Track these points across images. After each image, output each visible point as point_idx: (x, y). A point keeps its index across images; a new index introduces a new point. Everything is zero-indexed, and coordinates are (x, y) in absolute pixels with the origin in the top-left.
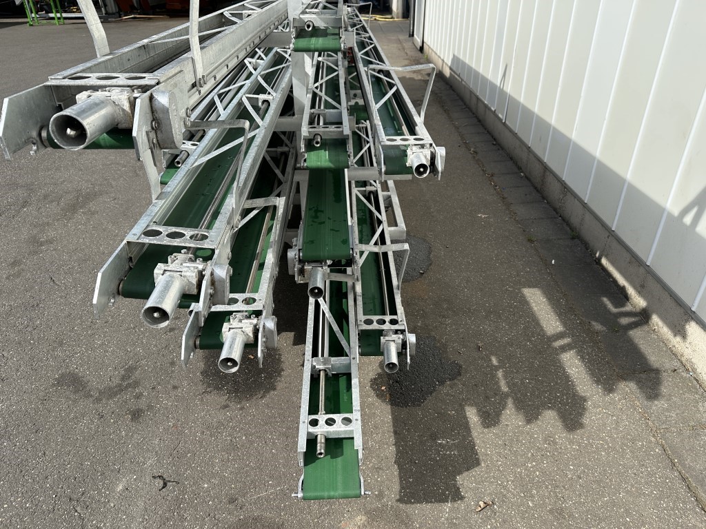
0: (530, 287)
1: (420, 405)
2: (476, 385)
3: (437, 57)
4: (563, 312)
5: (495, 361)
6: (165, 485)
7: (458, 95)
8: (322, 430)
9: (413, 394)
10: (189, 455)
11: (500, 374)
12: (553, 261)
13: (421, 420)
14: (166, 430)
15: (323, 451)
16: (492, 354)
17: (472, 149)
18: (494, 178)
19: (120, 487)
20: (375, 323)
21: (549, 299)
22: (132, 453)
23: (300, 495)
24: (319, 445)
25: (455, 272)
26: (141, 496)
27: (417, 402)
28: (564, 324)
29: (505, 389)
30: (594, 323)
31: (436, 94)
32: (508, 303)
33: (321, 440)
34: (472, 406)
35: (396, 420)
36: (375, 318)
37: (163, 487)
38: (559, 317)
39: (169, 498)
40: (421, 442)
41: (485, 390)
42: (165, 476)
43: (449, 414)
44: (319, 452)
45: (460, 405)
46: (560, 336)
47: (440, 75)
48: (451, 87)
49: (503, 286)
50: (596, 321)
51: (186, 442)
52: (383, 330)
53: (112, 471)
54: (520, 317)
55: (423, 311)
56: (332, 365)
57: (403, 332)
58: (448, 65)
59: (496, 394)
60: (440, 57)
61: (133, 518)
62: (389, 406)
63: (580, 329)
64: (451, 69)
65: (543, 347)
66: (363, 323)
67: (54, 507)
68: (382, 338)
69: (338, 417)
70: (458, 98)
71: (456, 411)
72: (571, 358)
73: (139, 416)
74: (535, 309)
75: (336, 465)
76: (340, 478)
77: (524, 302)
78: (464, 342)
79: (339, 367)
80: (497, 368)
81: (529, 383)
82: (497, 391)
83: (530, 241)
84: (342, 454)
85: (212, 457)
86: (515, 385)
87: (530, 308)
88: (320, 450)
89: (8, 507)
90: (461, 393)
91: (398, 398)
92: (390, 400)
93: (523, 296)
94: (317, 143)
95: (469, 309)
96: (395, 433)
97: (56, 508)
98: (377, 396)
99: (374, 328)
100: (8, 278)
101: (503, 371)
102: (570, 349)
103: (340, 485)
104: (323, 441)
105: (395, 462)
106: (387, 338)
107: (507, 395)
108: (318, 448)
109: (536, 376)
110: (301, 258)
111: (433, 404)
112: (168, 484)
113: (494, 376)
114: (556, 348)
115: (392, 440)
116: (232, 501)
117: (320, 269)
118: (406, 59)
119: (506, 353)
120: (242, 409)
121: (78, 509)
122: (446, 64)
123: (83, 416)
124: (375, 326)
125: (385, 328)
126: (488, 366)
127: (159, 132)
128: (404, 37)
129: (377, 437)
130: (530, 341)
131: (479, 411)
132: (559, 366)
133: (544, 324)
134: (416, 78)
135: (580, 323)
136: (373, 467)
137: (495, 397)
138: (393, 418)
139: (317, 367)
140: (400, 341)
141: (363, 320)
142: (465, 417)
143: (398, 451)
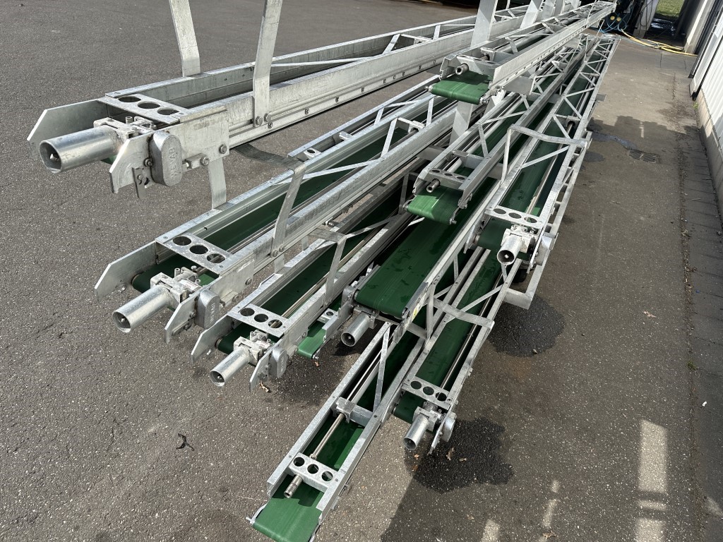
0: (653, 421)
1: (442, 493)
2: (516, 502)
3: (706, 110)
4: (677, 467)
5: (555, 487)
6: (183, 446)
7: (709, 162)
8: (302, 472)
9: (442, 478)
10: (215, 430)
11: (552, 504)
12: (705, 403)
13: (434, 508)
14: (213, 398)
15: (290, 493)
16: (556, 477)
17: (686, 231)
18: (693, 274)
19: (152, 430)
20: (421, 389)
21: (669, 446)
22: (176, 405)
23: (252, 521)
24: (291, 485)
25: (573, 367)
26: (161, 446)
27: (441, 487)
28: (670, 484)
29: (547, 523)
30: (711, 501)
31: (682, 153)
32: (614, 428)
33: (296, 481)
34: (497, 522)
35: (409, 495)
36: (425, 384)
37: (181, 448)
38: (668, 473)
39: (179, 459)
40: (420, 530)
41: (522, 512)
42: (188, 438)
43: (467, 518)
44: (287, 492)
45: (485, 514)
46: (654, 496)
47: (700, 132)
48: (706, 149)
49: (621, 407)
50: (716, 500)
51: (220, 417)
52: (426, 401)
53: (154, 413)
54: (618, 451)
55: (510, 394)
56: (352, 413)
57: (444, 411)
58: (712, 124)
59: (532, 523)
60: (709, 111)
61: (145, 461)
62: (411, 478)
63: (687, 500)
64: (714, 129)
65: (623, 499)
66: (409, 384)
67: (101, 420)
68: (418, 408)
69: (323, 468)
70: (706, 165)
71: (477, 518)
72: (651, 528)
73: (201, 375)
74: (643, 450)
75: (299, 512)
76: (294, 526)
77: (636, 436)
78: (533, 449)
79: (359, 418)
80: (552, 496)
81: (579, 531)
82: (535, 521)
83: (690, 367)
84: (310, 505)
85: (230, 441)
86: (561, 523)
87: (638, 447)
88: (289, 491)
89: (74, 403)
90: (494, 502)
91: (425, 474)
92: (416, 472)
93: (639, 429)
94: (430, 189)
95: (563, 415)
96: (401, 507)
97: (102, 422)
98: (406, 461)
99: (417, 394)
100: (179, 213)
101: (557, 502)
102: (656, 518)
103: (290, 533)
104: (297, 483)
105: (381, 536)
106: (423, 411)
107: (543, 531)
108: (289, 488)
109: (593, 527)
110: (355, 298)
111: (457, 498)
112: (187, 447)
113: (543, 503)
114: (639, 508)
115: (393, 512)
116: (223, 490)
117: (367, 317)
118: (669, 103)
119: (574, 483)
120: (281, 409)
121: (115, 431)
122: (712, 121)
123: (163, 354)
124: (420, 393)
125: (428, 400)
126: (543, 488)
127: (153, 169)
128: (682, 76)
129: (381, 502)
130: (612, 484)
131: (502, 531)
132: (629, 531)
133: (643, 471)
134: (668, 128)
135: (692, 493)
136: (358, 529)
137: (529, 526)
138: (407, 492)
139: (337, 408)
140: (434, 421)
141: (411, 381)
142: (482, 530)
143: (392, 527)
